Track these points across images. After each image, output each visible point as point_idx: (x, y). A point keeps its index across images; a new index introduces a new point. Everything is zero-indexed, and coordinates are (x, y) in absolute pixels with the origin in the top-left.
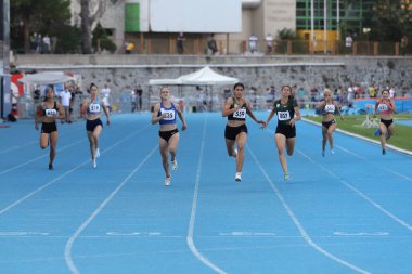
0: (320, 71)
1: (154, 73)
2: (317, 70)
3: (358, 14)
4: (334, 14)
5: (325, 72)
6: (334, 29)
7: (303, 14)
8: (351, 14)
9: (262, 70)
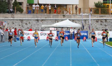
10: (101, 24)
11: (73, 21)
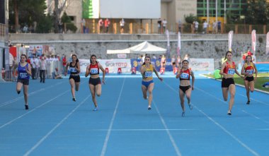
0: (214, 45)
1: (102, 45)
2: (211, 44)
3: (237, 6)
4: (222, 6)
5: (217, 45)
6: (222, 16)
7: (202, 6)
8: (233, 6)
9: (174, 44)
10: (195, 48)
11: (153, 43)
